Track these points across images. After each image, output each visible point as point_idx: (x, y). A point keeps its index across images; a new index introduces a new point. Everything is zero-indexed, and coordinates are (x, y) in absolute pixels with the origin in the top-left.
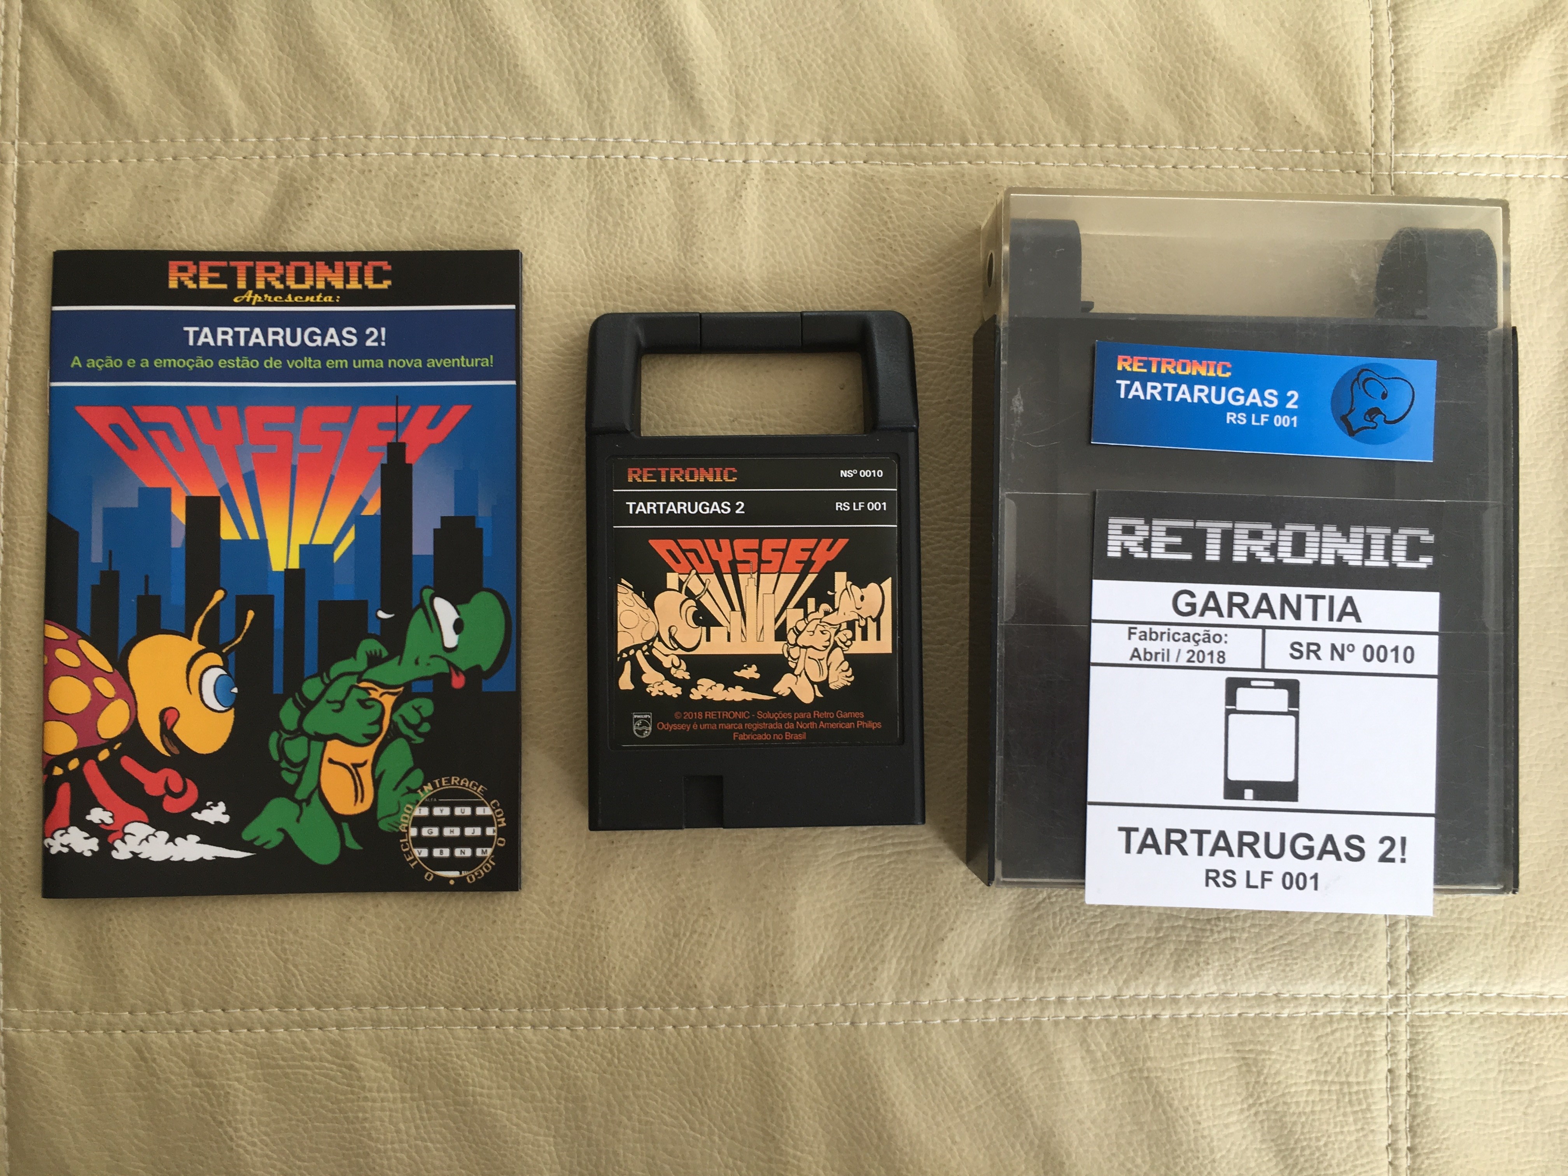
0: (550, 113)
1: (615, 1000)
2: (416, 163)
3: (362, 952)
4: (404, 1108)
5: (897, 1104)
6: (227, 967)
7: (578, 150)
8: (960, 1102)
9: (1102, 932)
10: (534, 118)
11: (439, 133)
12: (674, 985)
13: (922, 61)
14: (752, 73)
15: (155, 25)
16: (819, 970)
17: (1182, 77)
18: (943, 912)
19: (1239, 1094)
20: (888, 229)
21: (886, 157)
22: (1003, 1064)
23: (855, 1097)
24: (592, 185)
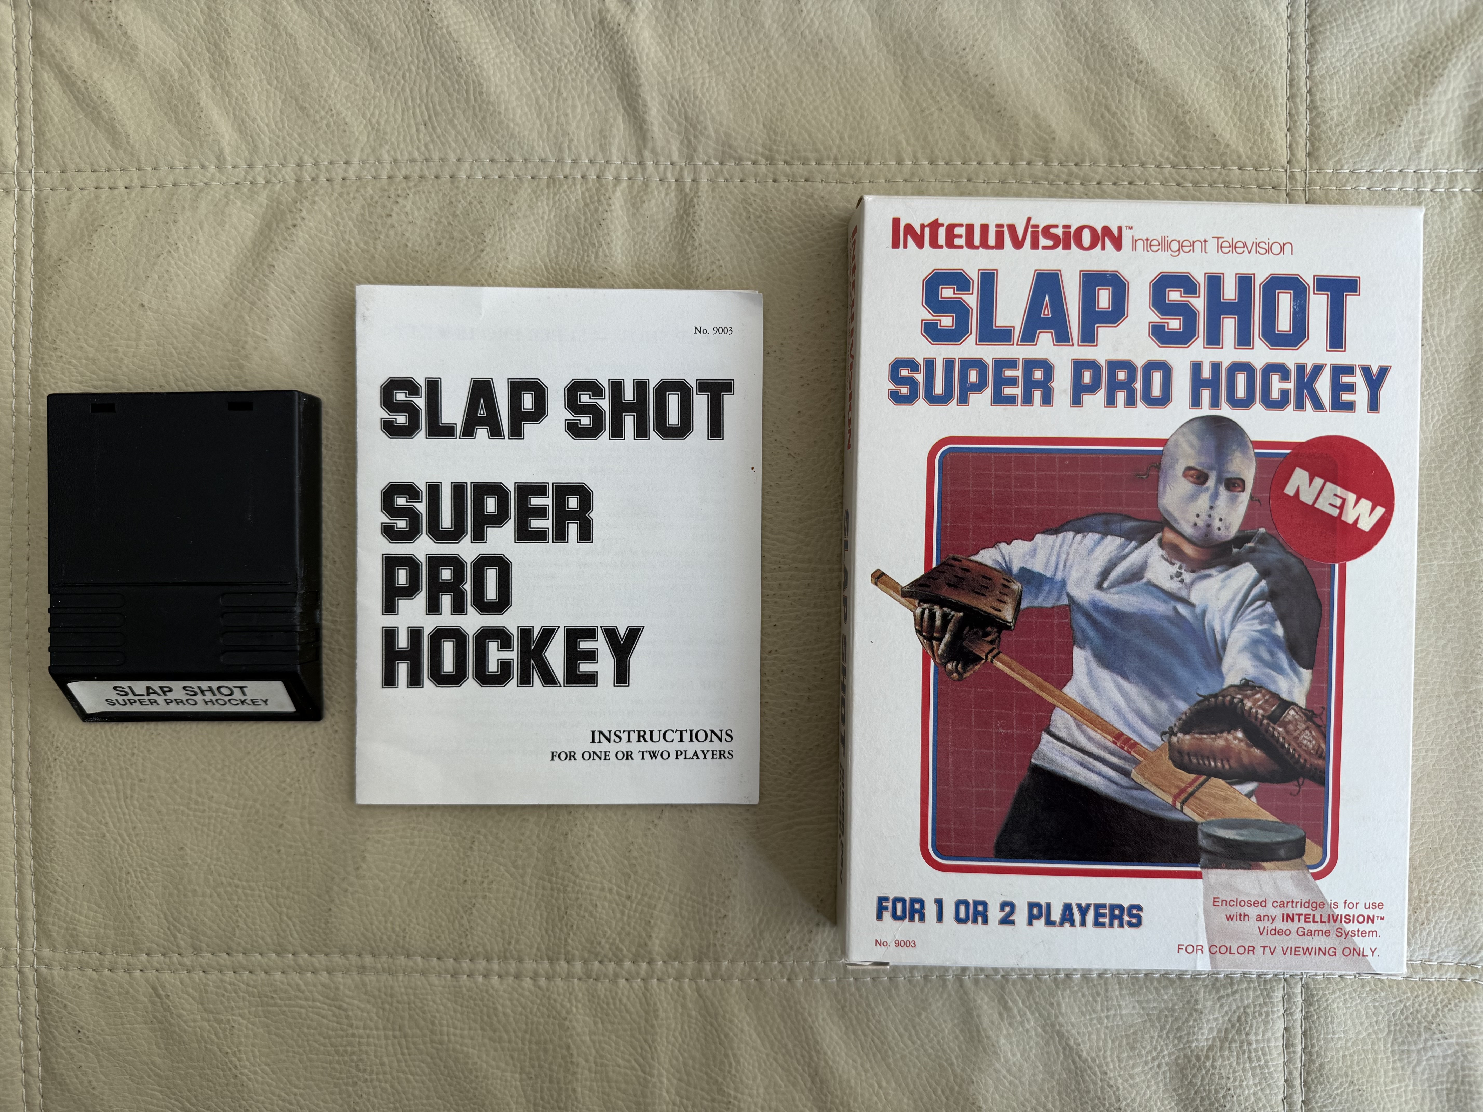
0: (512, 136)
1: (573, 955)
2: (390, 186)
3: (346, 908)
4: (387, 1045)
5: (829, 1053)
6: (230, 917)
7: (539, 171)
8: (886, 1051)
10: (498, 141)
11: (411, 157)
12: (627, 943)
13: (860, 85)
15: (154, 61)
16: (758, 932)
17: (1106, 99)
22: (927, 1017)
23: (790, 1046)
24: (551, 202)
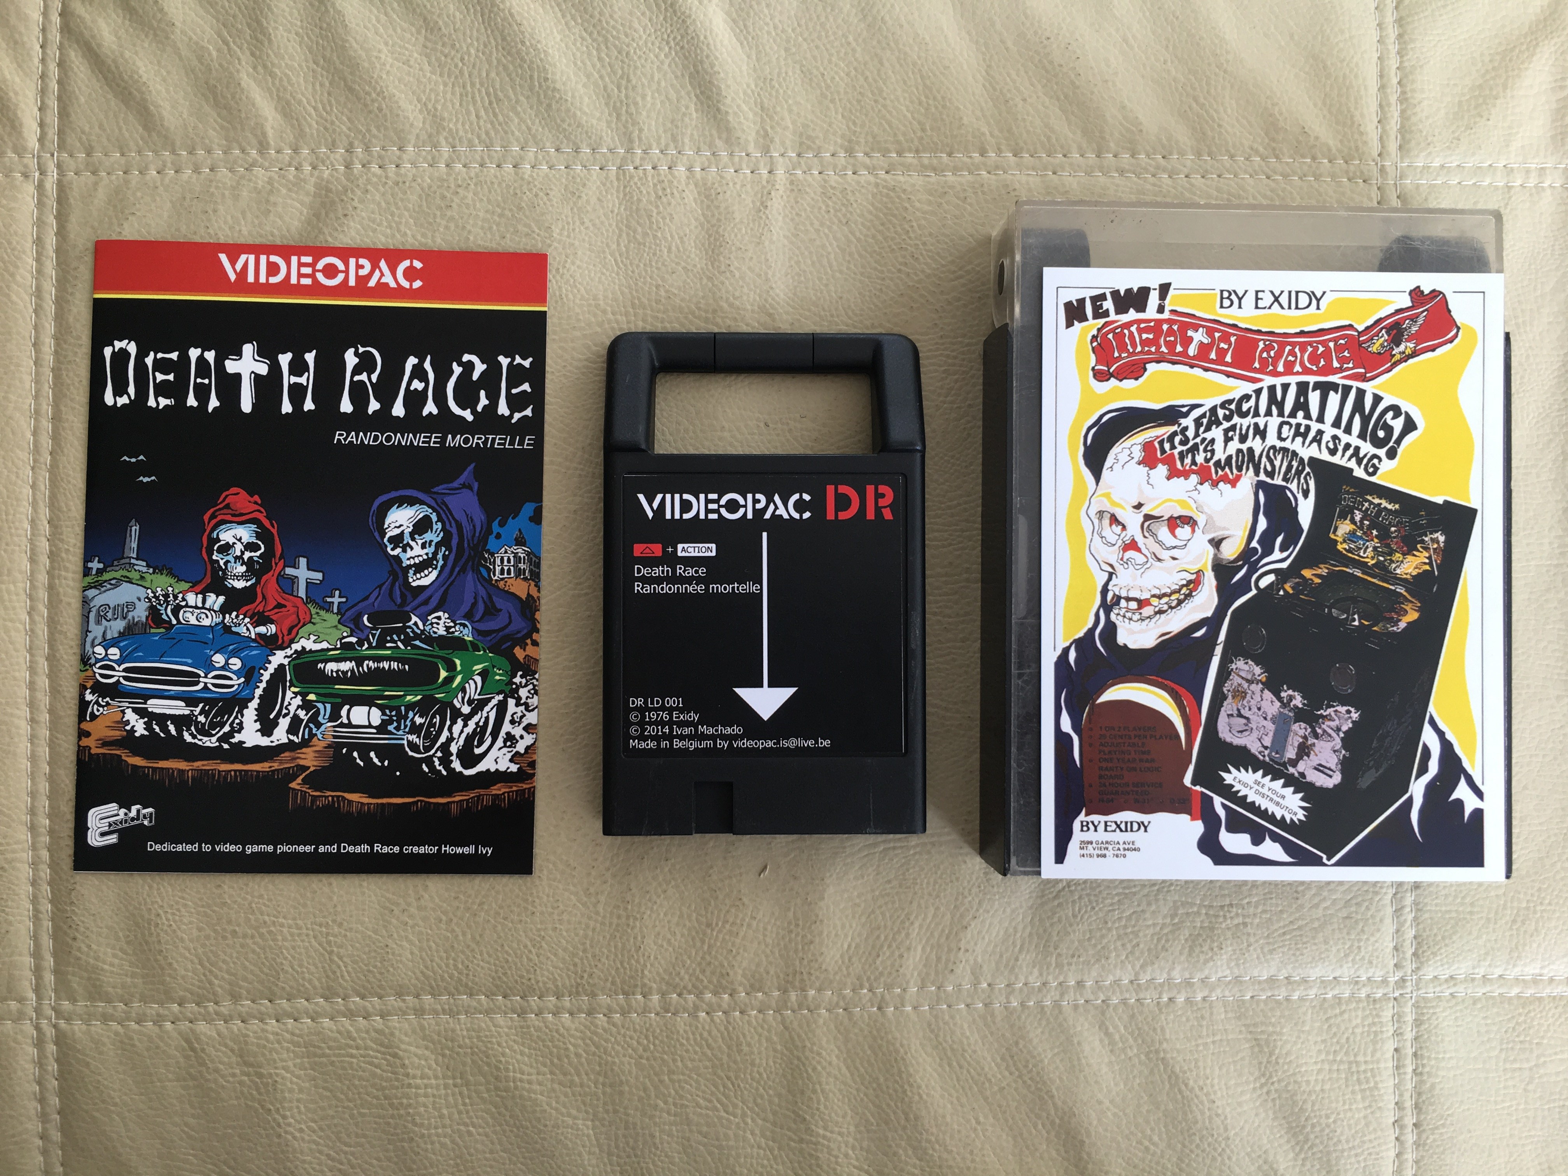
0: (580, 125)
1: (651, 988)
2: (448, 174)
3: (405, 943)
4: (447, 1095)
5: (923, 1086)
6: (274, 959)
7: (607, 161)
8: (983, 1083)
9: (1120, 919)
10: (565, 130)
11: (471, 144)
12: (708, 973)
13: (941, 73)
14: (777, 86)
15: (190, 39)
16: (846, 958)
17: (1194, 89)
18: (966, 901)
19: (1252, 1074)
20: (910, 238)
21: (908, 168)
22: (1025, 1046)
23: (882, 1080)
24: (621, 196)
